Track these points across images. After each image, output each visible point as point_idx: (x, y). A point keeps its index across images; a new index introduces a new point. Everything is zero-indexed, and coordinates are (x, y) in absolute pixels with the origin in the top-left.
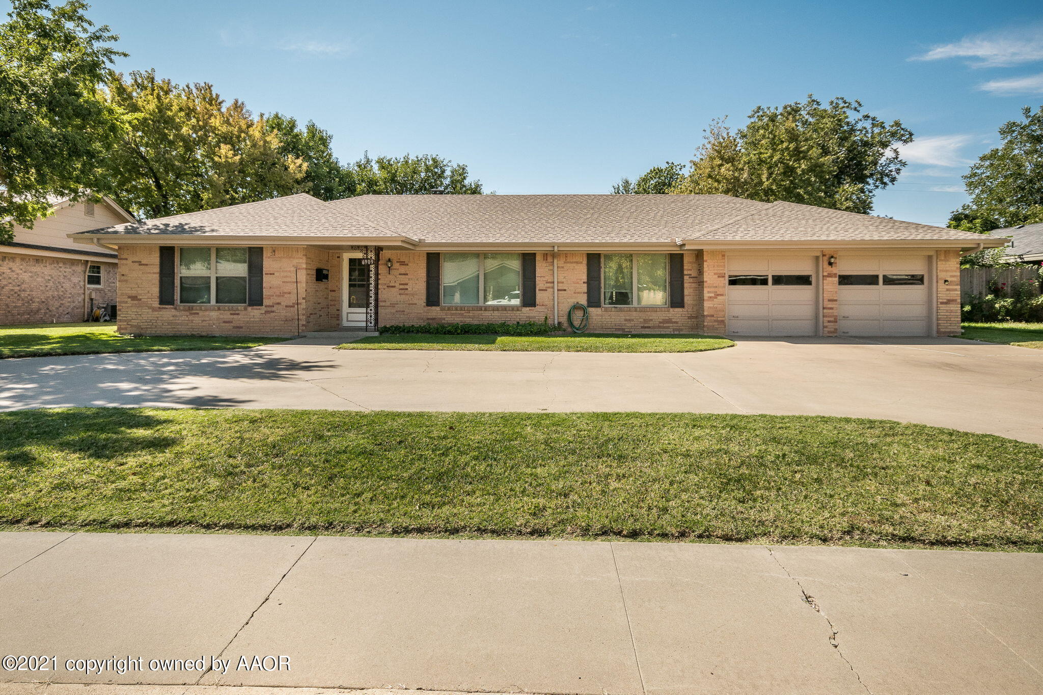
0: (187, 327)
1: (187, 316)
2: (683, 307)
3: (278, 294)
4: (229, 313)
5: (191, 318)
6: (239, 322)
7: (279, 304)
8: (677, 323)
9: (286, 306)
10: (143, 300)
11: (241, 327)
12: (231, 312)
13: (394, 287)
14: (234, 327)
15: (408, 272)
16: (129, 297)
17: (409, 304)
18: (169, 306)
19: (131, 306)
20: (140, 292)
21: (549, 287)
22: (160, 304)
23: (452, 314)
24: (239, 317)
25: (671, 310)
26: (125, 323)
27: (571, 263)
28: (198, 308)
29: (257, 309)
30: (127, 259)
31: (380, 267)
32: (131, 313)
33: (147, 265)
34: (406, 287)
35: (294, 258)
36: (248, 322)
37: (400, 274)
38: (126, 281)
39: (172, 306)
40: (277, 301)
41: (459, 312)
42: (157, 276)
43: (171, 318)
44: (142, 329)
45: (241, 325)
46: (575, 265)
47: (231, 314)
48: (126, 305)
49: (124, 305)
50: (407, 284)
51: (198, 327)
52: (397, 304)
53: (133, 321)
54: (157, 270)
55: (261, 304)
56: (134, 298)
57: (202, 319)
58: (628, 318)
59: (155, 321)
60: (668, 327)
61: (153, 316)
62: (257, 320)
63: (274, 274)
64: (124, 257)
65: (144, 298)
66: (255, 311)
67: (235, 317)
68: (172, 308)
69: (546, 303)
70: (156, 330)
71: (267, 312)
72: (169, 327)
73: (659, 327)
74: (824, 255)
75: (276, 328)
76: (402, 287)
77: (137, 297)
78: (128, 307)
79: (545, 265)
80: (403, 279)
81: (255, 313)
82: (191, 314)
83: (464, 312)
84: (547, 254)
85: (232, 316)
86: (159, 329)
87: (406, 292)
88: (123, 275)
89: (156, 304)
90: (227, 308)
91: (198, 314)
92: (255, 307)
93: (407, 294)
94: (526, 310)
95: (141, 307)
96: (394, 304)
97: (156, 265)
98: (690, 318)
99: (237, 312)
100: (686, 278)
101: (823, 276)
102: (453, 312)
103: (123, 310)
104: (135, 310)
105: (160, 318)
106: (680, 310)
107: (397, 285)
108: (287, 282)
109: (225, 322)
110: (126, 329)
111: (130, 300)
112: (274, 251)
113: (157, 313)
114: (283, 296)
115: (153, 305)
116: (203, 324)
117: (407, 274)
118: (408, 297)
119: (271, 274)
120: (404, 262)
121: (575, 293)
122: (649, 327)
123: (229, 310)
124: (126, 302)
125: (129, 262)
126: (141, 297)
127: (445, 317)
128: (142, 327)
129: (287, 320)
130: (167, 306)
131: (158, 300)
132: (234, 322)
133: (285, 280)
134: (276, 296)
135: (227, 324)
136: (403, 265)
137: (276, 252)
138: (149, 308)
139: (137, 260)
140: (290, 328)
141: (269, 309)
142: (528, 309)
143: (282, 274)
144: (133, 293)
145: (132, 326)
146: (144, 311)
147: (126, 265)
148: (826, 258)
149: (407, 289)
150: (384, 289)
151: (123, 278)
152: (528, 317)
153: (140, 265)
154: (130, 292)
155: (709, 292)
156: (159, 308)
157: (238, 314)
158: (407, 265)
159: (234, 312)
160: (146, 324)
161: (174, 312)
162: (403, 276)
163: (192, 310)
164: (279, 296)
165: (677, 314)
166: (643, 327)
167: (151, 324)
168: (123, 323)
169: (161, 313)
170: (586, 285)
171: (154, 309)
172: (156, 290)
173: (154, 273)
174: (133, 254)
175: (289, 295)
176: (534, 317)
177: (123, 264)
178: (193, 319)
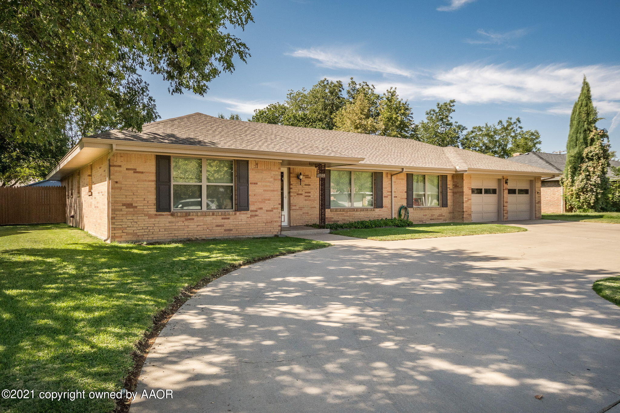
0: (184, 232)
1: (183, 222)
2: (447, 206)
3: (261, 200)
4: (221, 217)
5: (186, 223)
6: (229, 226)
7: (261, 209)
8: (444, 216)
9: (267, 211)
10: (138, 207)
11: (231, 230)
12: (223, 217)
13: (301, 194)
14: (225, 230)
15: (310, 183)
16: (124, 205)
17: (311, 208)
18: (166, 213)
19: (126, 214)
20: (134, 199)
21: (389, 195)
22: (157, 211)
23: (338, 215)
24: (230, 220)
25: (442, 208)
26: (121, 231)
27: (400, 179)
28: (194, 214)
29: (244, 214)
30: (120, 166)
31: (291, 179)
32: (126, 221)
33: (142, 173)
34: (309, 194)
35: (272, 171)
36: (236, 225)
37: (305, 185)
38: (121, 188)
39: (168, 213)
40: (260, 207)
41: (341, 213)
42: (153, 184)
43: (168, 225)
44: (138, 236)
45: (231, 228)
46: (401, 180)
47: (222, 219)
48: (121, 213)
49: (118, 213)
50: (310, 193)
51: (194, 232)
52: (304, 208)
53: (128, 228)
54: (154, 178)
55: (248, 210)
56: (129, 205)
57: (198, 224)
58: (425, 214)
59: (152, 228)
60: (441, 219)
61: (150, 223)
62: (244, 223)
63: (257, 184)
64: (118, 164)
65: (140, 205)
66: (243, 215)
67: (226, 221)
68: (168, 215)
69: (387, 205)
70: (153, 236)
71: (252, 216)
72: (166, 233)
73: (438, 219)
74: (503, 179)
75: (259, 229)
76: (307, 194)
77: (132, 204)
78: (122, 215)
79: (387, 180)
80: (307, 188)
81: (242, 217)
82: (187, 220)
83: (344, 212)
84: (388, 173)
85: (223, 221)
86: (156, 236)
87: (309, 198)
88: (117, 182)
89: (153, 210)
90: (220, 213)
91: (193, 219)
92: (242, 212)
93: (310, 200)
94: (377, 210)
95: (137, 214)
96: (302, 207)
97: (153, 173)
98: (450, 213)
99: (227, 217)
100: (448, 189)
101: (503, 189)
102: (338, 213)
103: (118, 218)
104: (130, 218)
105: (157, 225)
106: (445, 208)
107: (303, 193)
108: (267, 191)
109: (217, 226)
110: (121, 237)
111: (124, 207)
112: (257, 164)
113: (153, 220)
114: (264, 202)
115: (149, 212)
116: (198, 229)
117: (309, 185)
118: (310, 202)
119: (255, 184)
120: (308, 175)
121: (401, 199)
122: (433, 219)
123: (222, 215)
124: (121, 210)
125: (123, 169)
126: (136, 205)
127: (333, 216)
128: (138, 234)
129: (267, 223)
130: (163, 213)
131: (155, 207)
132: (225, 226)
133: (265, 188)
134: (259, 202)
135: (220, 228)
136: (307, 178)
137: (259, 165)
138: (145, 215)
139: (132, 167)
140: (270, 229)
141: (253, 213)
142: (378, 209)
143: (263, 184)
144: (129, 200)
145: (128, 234)
146: (140, 218)
147: (120, 172)
148: (504, 180)
149: (310, 196)
150: (295, 196)
151: (116, 185)
152: (379, 215)
153: (134, 172)
154: (125, 200)
155: (466, 198)
156: (156, 215)
157: (228, 218)
158: (310, 178)
159: (225, 217)
160: (143, 231)
161: (170, 218)
162: (307, 187)
163: (189, 215)
164: (261, 202)
165: (444, 211)
166: (431, 219)
167: (148, 230)
168: (118, 232)
169: (157, 220)
170: (406, 193)
171: (150, 217)
172: (152, 198)
173: (150, 181)
174: (127, 161)
175: (268, 202)
176: (381, 215)
177: (116, 172)
178: (188, 224)
